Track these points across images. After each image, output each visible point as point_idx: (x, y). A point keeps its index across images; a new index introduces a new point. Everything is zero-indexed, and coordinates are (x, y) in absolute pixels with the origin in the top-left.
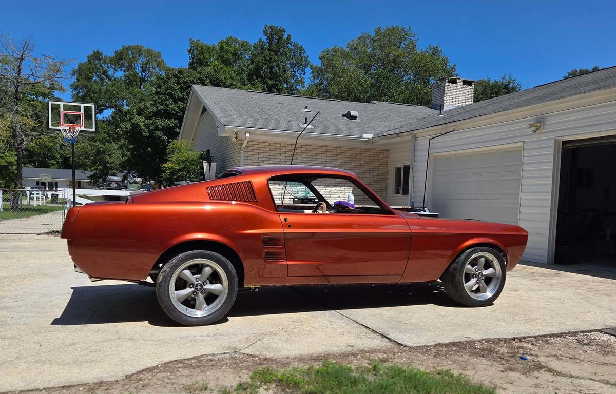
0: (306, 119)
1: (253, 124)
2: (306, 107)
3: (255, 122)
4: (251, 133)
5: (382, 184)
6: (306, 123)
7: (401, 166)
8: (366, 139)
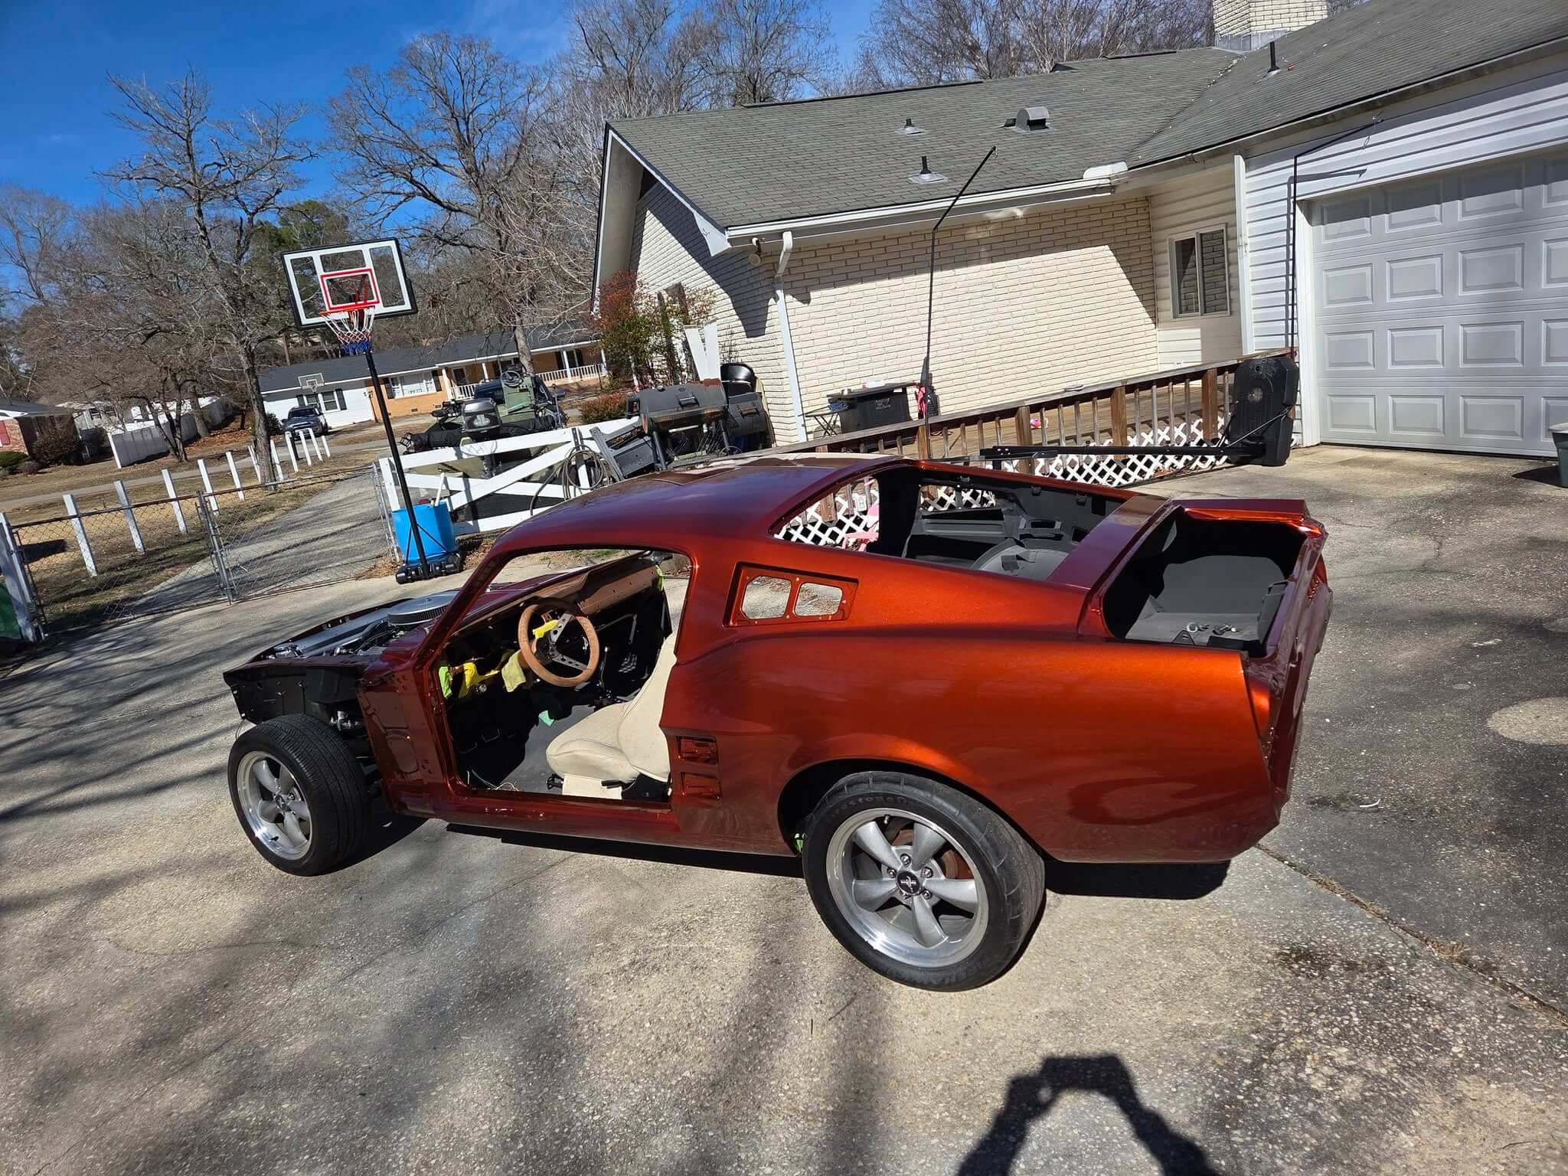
0: (924, 159)
1: (792, 204)
2: (909, 123)
3: (796, 199)
4: (795, 232)
5: (1142, 292)
6: (925, 171)
7: (1192, 235)
8: (1097, 182)
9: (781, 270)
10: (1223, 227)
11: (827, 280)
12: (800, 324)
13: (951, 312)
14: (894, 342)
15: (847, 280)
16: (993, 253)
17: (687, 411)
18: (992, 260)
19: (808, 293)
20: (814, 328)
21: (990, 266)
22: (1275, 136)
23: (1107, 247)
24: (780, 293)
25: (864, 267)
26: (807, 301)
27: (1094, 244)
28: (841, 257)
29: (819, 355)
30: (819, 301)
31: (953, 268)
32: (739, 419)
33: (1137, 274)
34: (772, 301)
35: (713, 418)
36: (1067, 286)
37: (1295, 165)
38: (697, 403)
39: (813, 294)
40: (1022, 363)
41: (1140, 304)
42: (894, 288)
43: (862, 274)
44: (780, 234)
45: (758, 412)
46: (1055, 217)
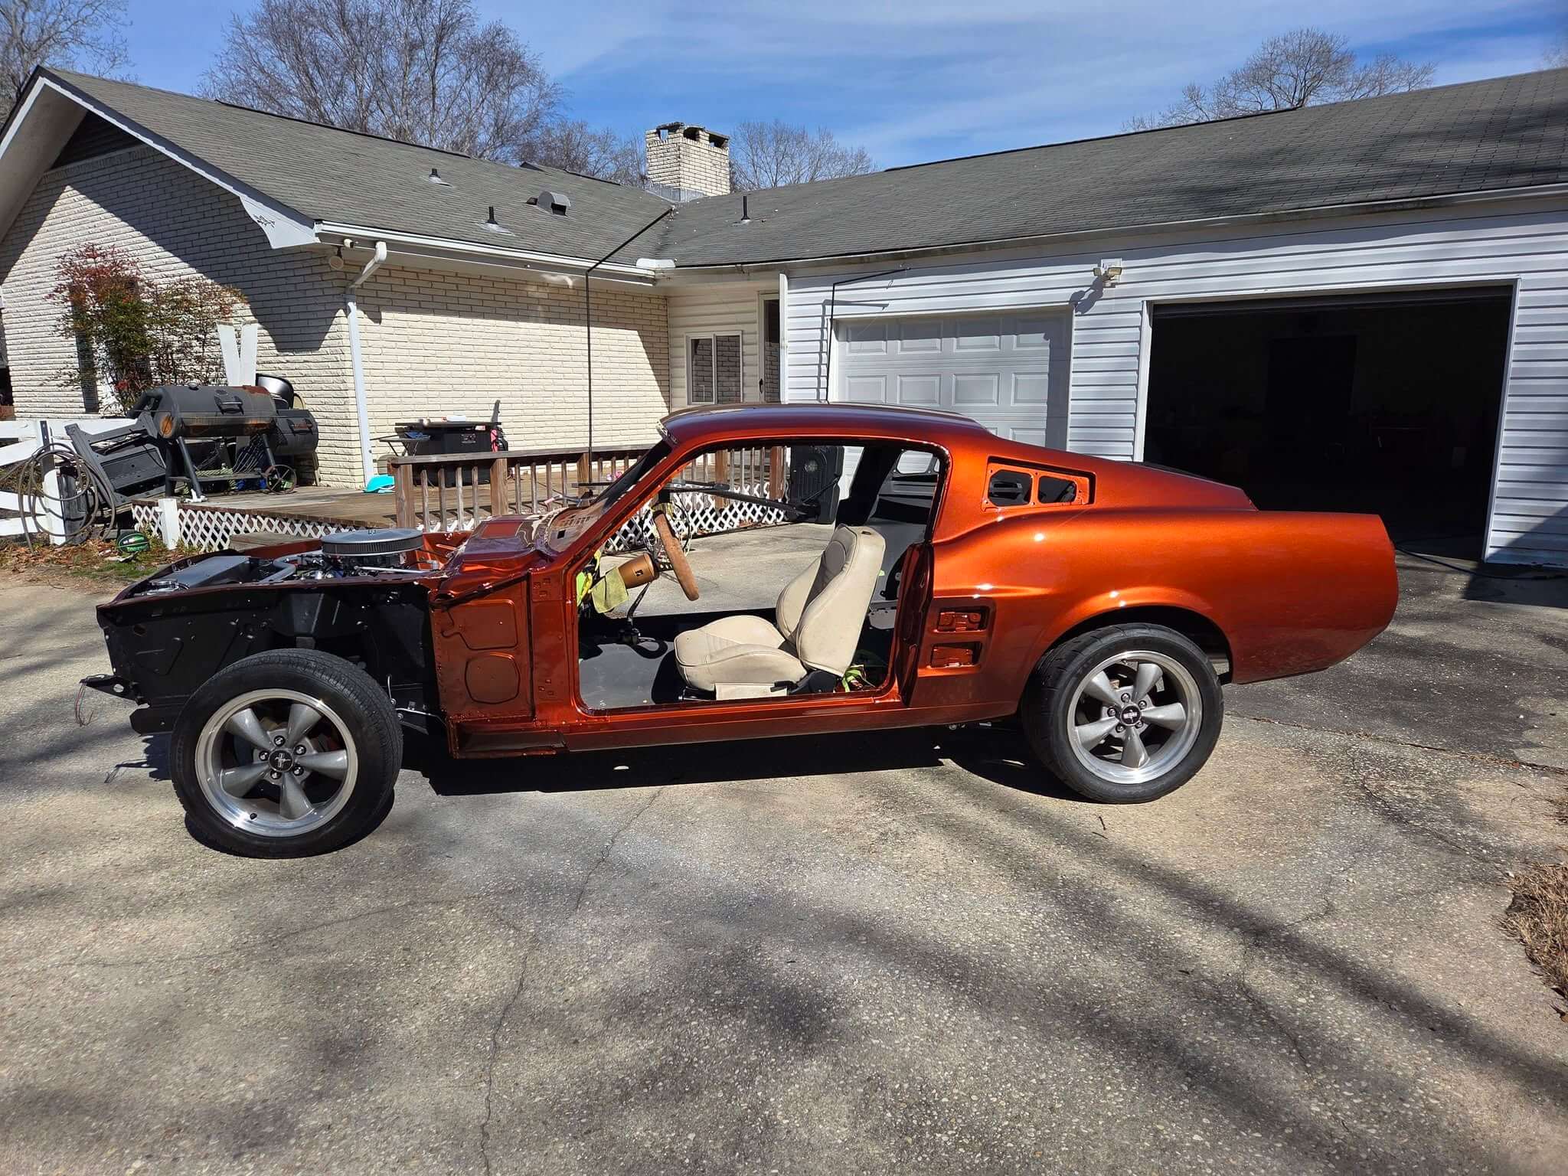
0: (491, 210)
1: (373, 216)
2: (435, 173)
3: (373, 212)
4: (390, 244)
5: (660, 378)
6: (492, 221)
7: (710, 336)
8: (645, 272)
9: (360, 281)
10: (739, 333)
11: (399, 303)
12: (371, 343)
13: (513, 362)
14: (462, 380)
15: (420, 308)
16: (549, 315)
17: (228, 416)
18: (549, 320)
19: (379, 312)
20: (384, 350)
21: (547, 326)
22: (819, 264)
23: (636, 332)
24: (352, 305)
25: (436, 299)
26: (378, 320)
27: (627, 327)
28: (415, 283)
29: (388, 379)
30: (391, 323)
31: (516, 320)
32: (289, 436)
33: (658, 361)
34: (341, 312)
35: (257, 431)
36: (607, 360)
37: (833, 291)
38: (241, 410)
39: (384, 315)
40: (570, 423)
41: (658, 388)
42: (464, 327)
43: (434, 306)
44: (374, 242)
45: (311, 431)
46: (600, 295)
